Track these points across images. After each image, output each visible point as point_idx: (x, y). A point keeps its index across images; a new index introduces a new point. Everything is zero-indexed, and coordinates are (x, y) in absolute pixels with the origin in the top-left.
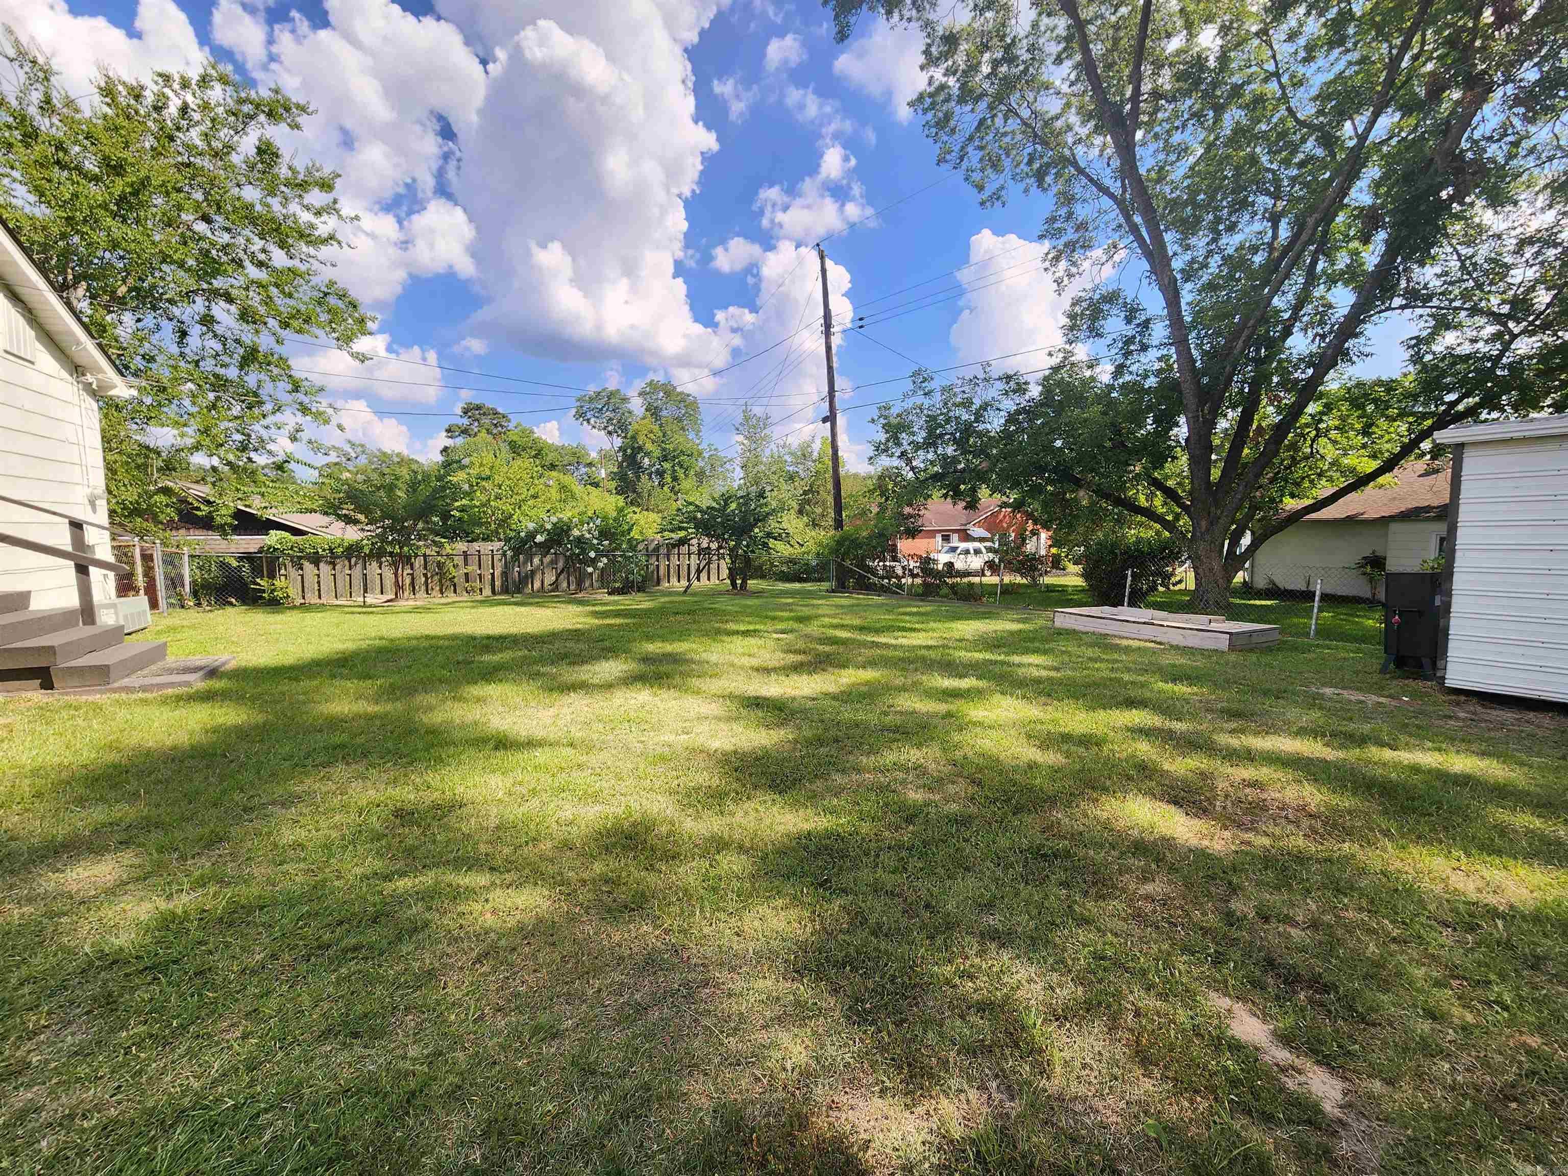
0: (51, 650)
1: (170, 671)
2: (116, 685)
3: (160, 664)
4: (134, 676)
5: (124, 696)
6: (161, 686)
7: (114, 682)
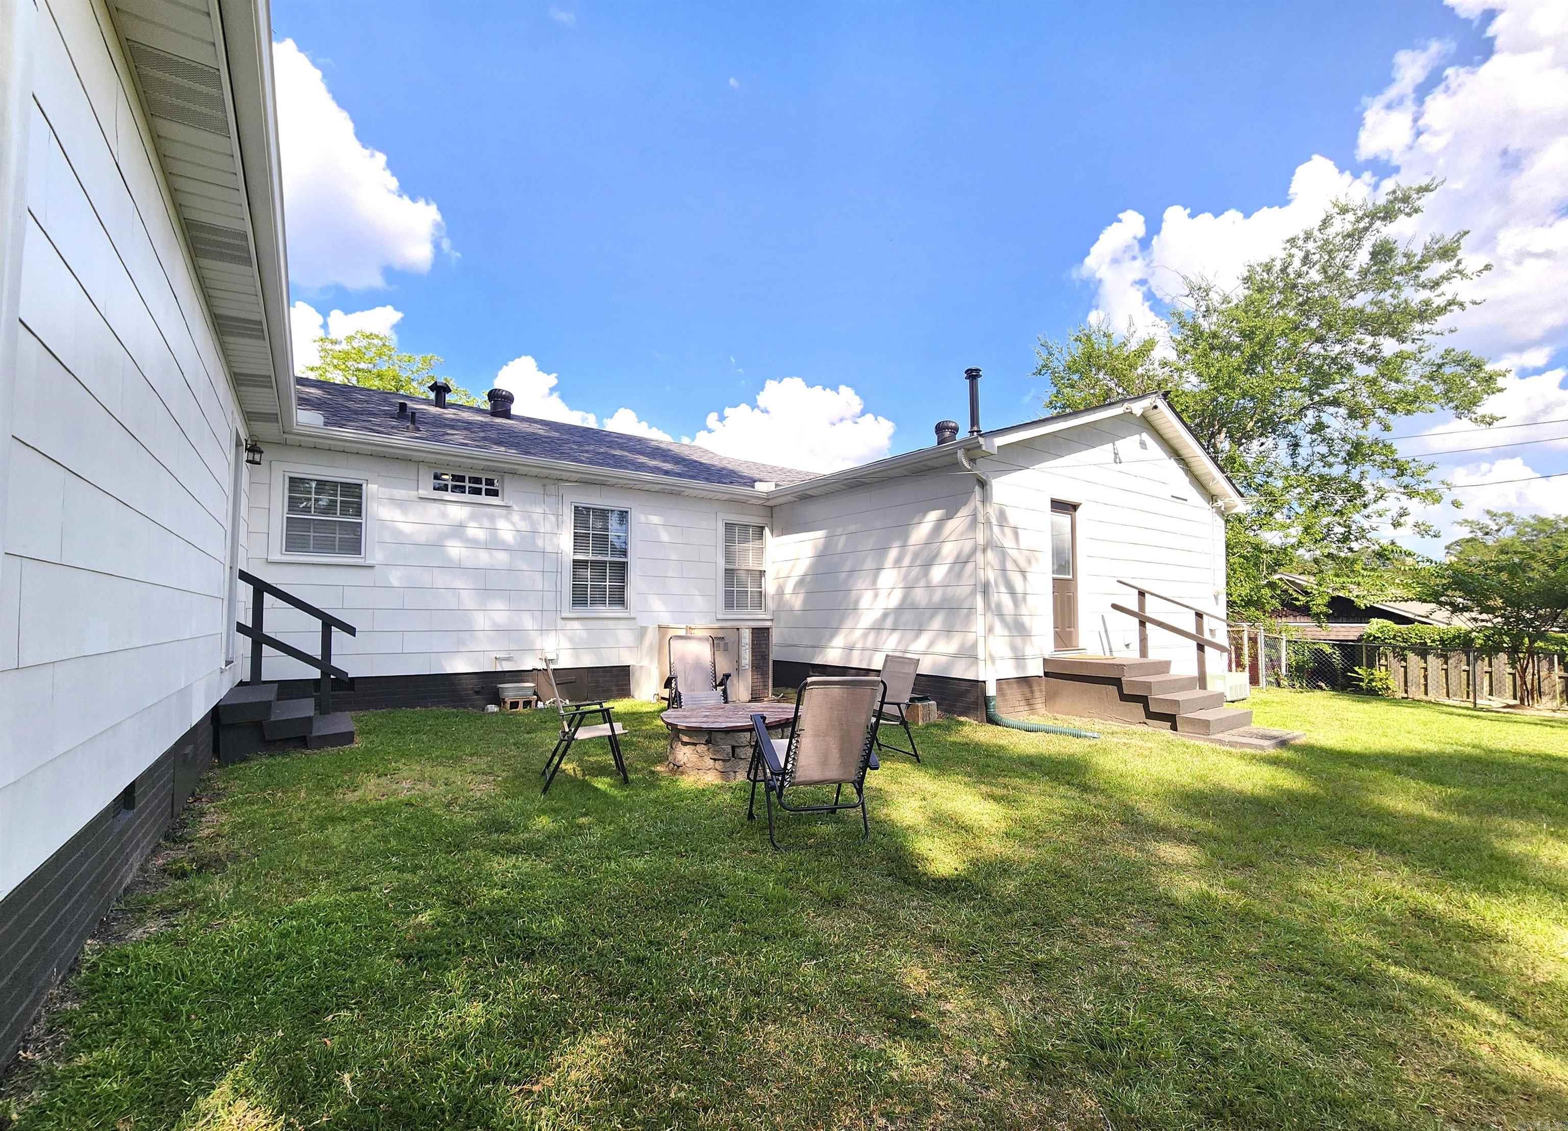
0: (1176, 703)
1: (1252, 735)
2: (1213, 737)
3: (1246, 728)
4: (1226, 733)
5: (1218, 747)
6: (1243, 745)
7: (1213, 734)
